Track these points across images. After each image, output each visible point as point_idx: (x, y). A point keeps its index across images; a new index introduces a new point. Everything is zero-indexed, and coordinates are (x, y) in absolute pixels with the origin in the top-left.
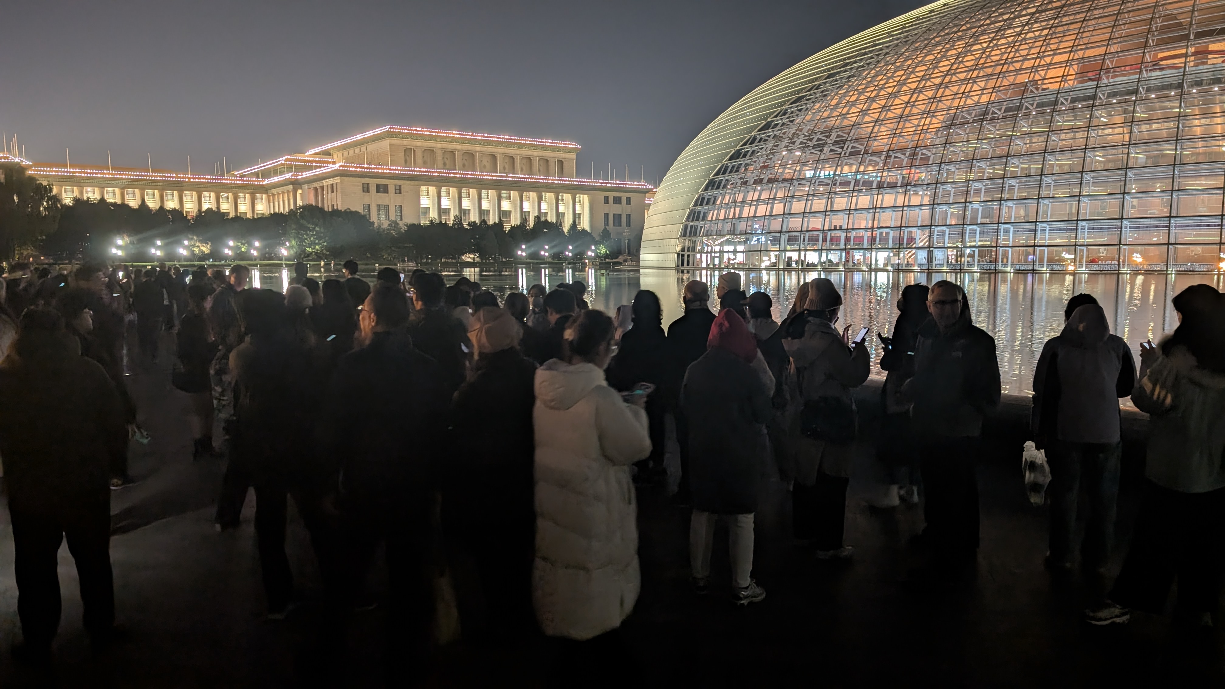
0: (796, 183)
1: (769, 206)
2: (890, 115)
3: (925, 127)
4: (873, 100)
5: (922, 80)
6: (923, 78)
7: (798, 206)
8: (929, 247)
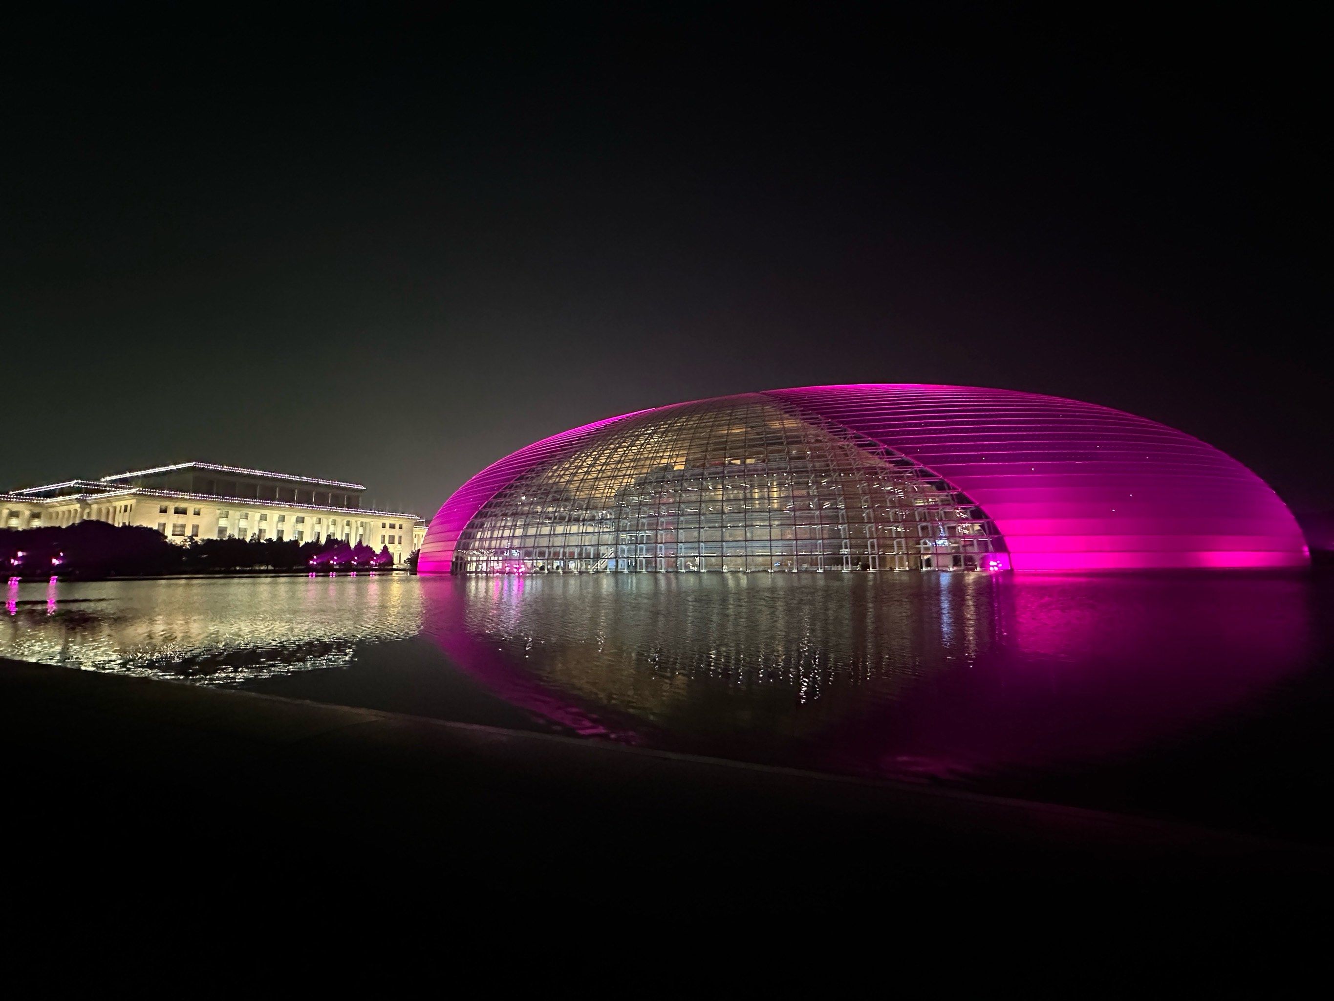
0: (530, 516)
1: (512, 531)
2: (590, 477)
3: (611, 485)
4: (580, 467)
5: (608, 458)
6: (608, 457)
7: (532, 531)
8: (616, 558)
